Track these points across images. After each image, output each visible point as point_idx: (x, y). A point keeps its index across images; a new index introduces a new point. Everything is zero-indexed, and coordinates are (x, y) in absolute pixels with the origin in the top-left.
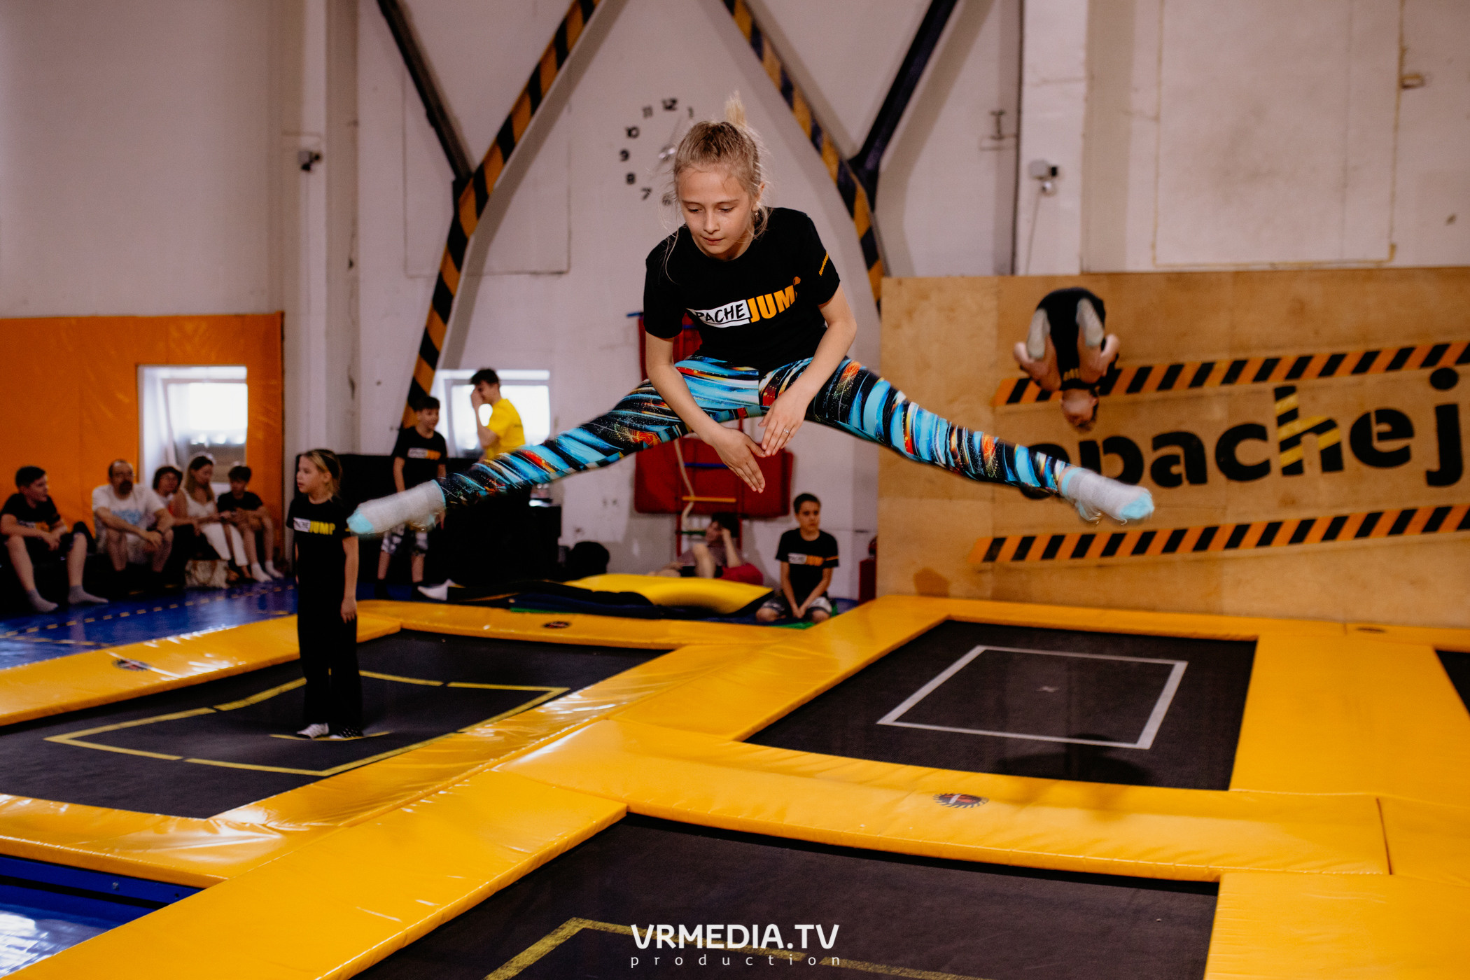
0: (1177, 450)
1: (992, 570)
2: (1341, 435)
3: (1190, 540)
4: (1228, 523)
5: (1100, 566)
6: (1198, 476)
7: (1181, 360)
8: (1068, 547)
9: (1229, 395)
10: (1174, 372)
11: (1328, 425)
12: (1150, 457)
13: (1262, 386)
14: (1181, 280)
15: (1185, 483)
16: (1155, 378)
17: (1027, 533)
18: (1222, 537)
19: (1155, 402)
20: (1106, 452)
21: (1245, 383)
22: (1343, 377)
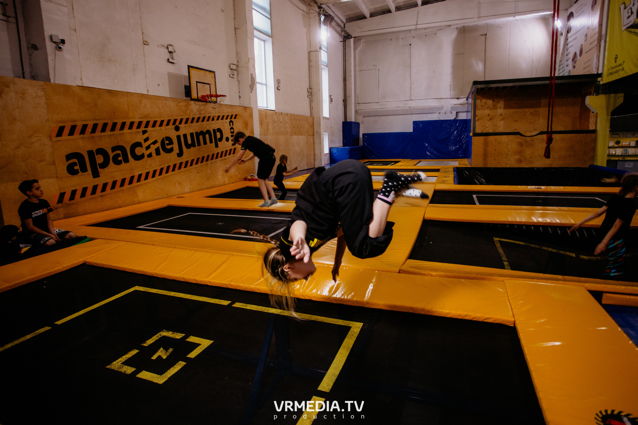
0: (119, 152)
1: (62, 206)
2: (158, 145)
3: (127, 181)
4: (136, 174)
5: (101, 196)
6: (126, 161)
7: (116, 121)
8: (89, 191)
9: (131, 133)
10: (115, 125)
11: (155, 142)
12: (111, 155)
13: (139, 130)
14: (110, 92)
15: (123, 162)
16: (109, 127)
17: (73, 189)
18: (136, 179)
19: (111, 135)
20: (97, 155)
21: (134, 129)
22: (157, 128)
